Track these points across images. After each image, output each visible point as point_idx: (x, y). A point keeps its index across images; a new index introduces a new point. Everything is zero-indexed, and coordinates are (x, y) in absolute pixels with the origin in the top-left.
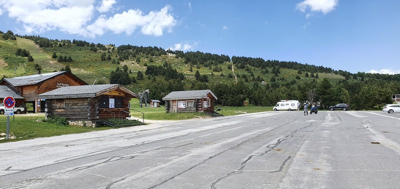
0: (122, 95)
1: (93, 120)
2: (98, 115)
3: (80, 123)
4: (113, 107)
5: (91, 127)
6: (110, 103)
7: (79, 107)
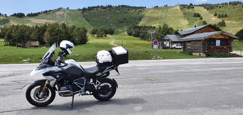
0: (226, 37)
1: (204, 53)
2: (207, 50)
3: (198, 54)
4: (219, 45)
5: (203, 56)
6: (217, 43)
7: (198, 45)
